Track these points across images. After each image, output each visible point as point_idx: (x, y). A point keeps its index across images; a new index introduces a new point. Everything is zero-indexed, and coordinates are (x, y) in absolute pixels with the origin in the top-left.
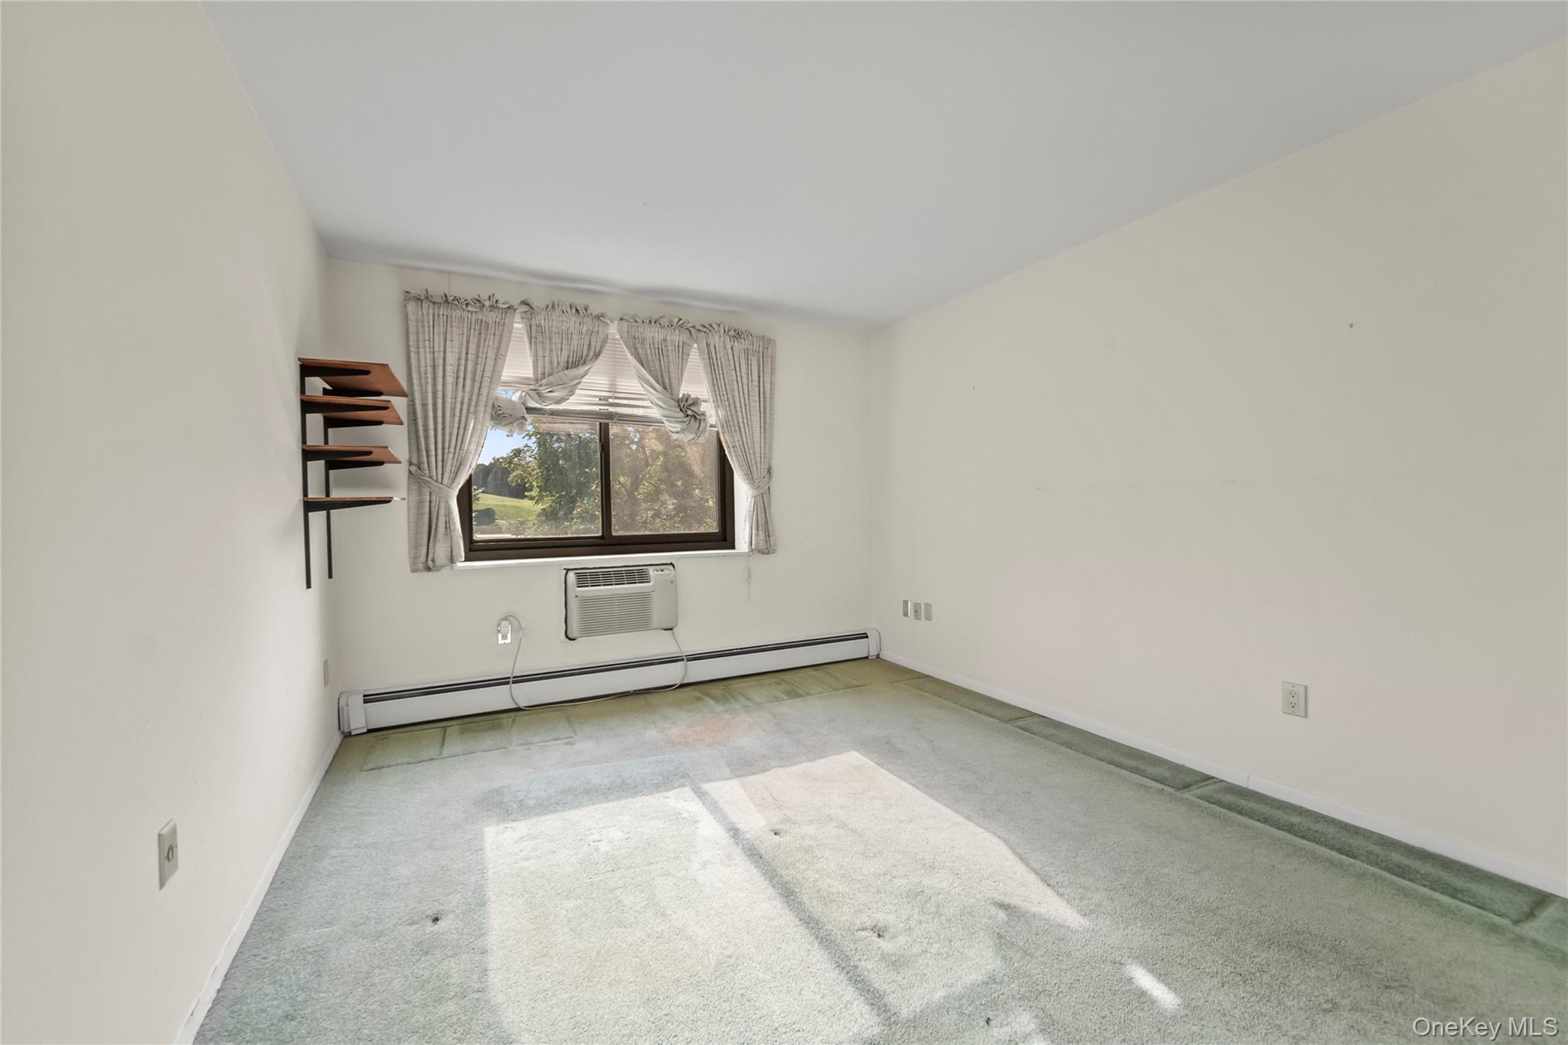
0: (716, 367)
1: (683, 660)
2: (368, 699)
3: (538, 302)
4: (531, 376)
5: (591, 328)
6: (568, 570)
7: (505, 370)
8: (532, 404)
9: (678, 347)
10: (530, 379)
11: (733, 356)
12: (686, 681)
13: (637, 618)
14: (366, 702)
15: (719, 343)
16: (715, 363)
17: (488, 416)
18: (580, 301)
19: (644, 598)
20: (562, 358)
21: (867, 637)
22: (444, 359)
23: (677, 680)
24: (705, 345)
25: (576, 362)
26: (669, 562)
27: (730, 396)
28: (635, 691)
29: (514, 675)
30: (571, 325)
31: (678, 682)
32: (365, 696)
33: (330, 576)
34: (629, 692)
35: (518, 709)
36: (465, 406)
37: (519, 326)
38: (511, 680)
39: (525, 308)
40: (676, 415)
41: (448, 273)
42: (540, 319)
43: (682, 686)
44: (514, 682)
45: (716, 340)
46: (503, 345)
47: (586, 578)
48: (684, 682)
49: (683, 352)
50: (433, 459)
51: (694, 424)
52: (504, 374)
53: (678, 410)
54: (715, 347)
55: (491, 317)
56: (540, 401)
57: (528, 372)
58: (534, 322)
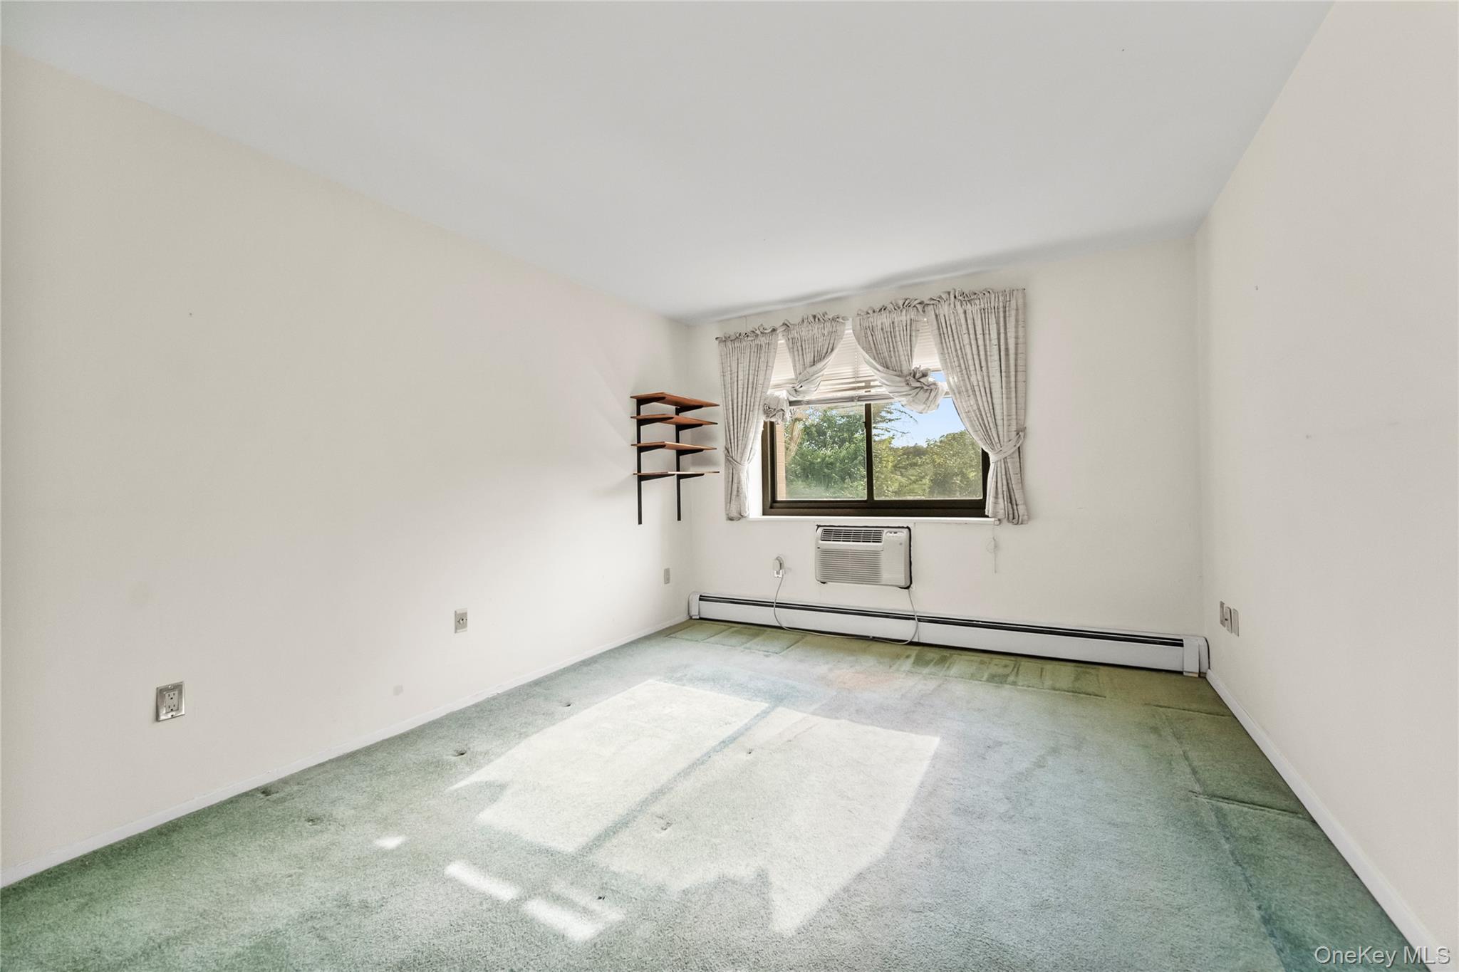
0: (946, 335)
1: (914, 619)
2: (702, 598)
3: (794, 320)
4: (794, 377)
5: (831, 330)
6: (819, 526)
7: (773, 377)
8: (792, 399)
9: (906, 326)
10: (792, 379)
11: (966, 320)
12: (916, 640)
13: (868, 573)
14: (700, 600)
15: (949, 311)
16: (945, 332)
17: (761, 411)
18: (818, 311)
19: (875, 556)
20: (808, 359)
21: (1182, 645)
22: (737, 377)
23: (908, 637)
24: (934, 316)
25: (818, 358)
26: (905, 526)
27: (962, 361)
28: (874, 637)
29: (777, 601)
30: (815, 331)
31: (909, 639)
32: (701, 596)
33: (679, 519)
34: (869, 637)
35: (780, 628)
36: (748, 407)
37: (782, 341)
38: (774, 604)
39: (784, 327)
40: (903, 389)
41: (745, 316)
42: (794, 334)
43: (912, 643)
44: (777, 607)
45: (944, 310)
46: (771, 360)
47: (829, 534)
48: (914, 640)
49: (911, 329)
50: (733, 444)
51: (922, 395)
52: (772, 379)
53: (904, 384)
54: (945, 316)
55: (762, 340)
56: (795, 395)
57: (791, 375)
58: (790, 337)
